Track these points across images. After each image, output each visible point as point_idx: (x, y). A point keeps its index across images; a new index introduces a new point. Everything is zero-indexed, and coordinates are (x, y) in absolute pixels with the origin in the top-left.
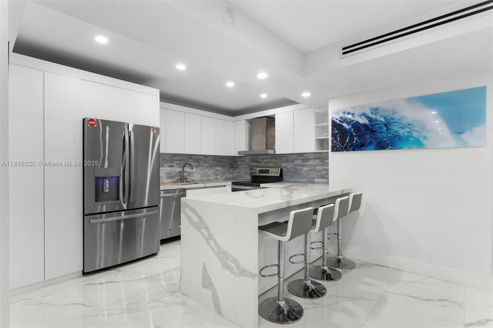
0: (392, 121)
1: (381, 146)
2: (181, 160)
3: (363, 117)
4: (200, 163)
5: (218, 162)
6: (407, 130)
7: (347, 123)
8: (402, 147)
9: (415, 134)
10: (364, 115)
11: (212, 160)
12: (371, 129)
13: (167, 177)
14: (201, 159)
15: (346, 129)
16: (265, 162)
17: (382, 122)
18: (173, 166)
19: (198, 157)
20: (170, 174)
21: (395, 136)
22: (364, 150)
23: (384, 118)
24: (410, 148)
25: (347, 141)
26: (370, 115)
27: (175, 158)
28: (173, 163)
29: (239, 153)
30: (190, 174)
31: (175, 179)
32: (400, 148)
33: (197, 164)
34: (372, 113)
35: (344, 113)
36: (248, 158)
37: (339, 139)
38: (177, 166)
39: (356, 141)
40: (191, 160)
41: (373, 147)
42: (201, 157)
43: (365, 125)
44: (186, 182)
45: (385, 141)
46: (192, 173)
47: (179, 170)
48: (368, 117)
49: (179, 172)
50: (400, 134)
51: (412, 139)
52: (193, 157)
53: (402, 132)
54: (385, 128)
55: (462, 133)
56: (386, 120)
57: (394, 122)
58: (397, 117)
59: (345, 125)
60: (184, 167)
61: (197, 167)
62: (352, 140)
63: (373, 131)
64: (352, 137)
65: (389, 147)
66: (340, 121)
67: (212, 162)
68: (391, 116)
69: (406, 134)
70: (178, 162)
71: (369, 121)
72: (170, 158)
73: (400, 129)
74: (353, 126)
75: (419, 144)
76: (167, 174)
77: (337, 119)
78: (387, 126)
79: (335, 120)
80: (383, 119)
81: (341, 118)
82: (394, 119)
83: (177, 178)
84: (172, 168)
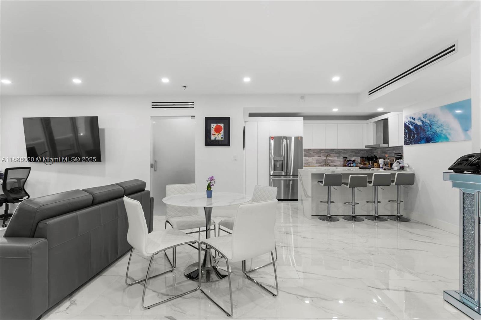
0: (433, 123)
1: (428, 140)
2: (326, 153)
3: (419, 120)
4: (341, 154)
5: (356, 153)
6: (441, 129)
7: (411, 125)
8: (438, 141)
9: (444, 132)
10: (420, 119)
11: (351, 152)
12: (423, 129)
13: (316, 162)
14: (341, 152)
15: (411, 129)
16: (390, 153)
17: (428, 123)
18: (320, 156)
19: (338, 150)
20: (319, 161)
21: (435, 133)
22: (420, 143)
23: (430, 120)
24: (442, 142)
25: (412, 137)
26: (423, 119)
27: (322, 151)
28: (320, 154)
29: (366, 146)
30: (332, 161)
31: (322, 164)
32: (437, 142)
33: (338, 155)
34: (423, 117)
35: (410, 118)
36: (379, 150)
37: (408, 136)
38: (324, 156)
39: (416, 137)
40: (334, 153)
41: (423, 141)
42: (341, 150)
43: (420, 126)
44: (330, 166)
45: (430, 137)
46: (334, 161)
47: (325, 158)
48: (422, 121)
49: (324, 160)
50: (438, 132)
51: (443, 135)
52: (334, 150)
53: (438, 130)
54: (430, 128)
55: (468, 130)
56: (430, 122)
57: (434, 124)
58: (435, 120)
59: (410, 126)
60: (327, 157)
61: (338, 157)
62: (414, 137)
63: (424, 130)
64: (414, 134)
65: (432, 141)
66: (408, 124)
67: (351, 153)
68: (433, 119)
69: (440, 132)
70: (324, 154)
71: (422, 123)
72: (318, 151)
73: (437, 129)
74: (414, 126)
75: (447, 139)
76: (316, 161)
77: (407, 122)
78: (430, 126)
79: (406, 123)
80: (428, 122)
81: (409, 121)
82: (434, 121)
83: (323, 163)
84: (320, 157)
